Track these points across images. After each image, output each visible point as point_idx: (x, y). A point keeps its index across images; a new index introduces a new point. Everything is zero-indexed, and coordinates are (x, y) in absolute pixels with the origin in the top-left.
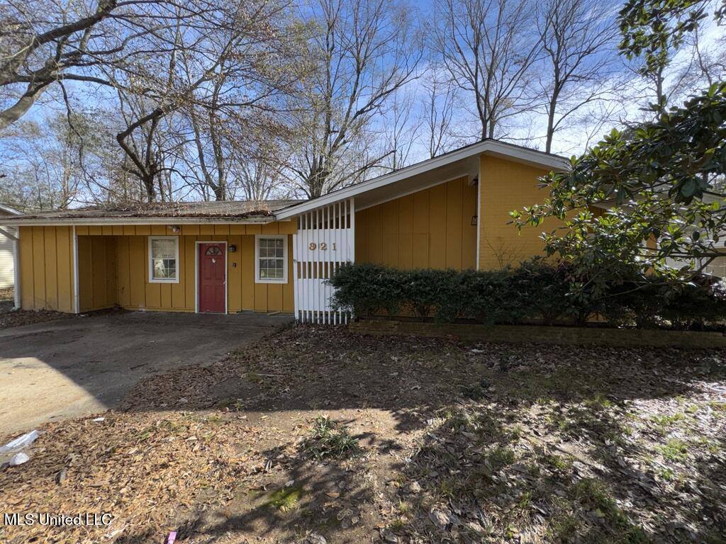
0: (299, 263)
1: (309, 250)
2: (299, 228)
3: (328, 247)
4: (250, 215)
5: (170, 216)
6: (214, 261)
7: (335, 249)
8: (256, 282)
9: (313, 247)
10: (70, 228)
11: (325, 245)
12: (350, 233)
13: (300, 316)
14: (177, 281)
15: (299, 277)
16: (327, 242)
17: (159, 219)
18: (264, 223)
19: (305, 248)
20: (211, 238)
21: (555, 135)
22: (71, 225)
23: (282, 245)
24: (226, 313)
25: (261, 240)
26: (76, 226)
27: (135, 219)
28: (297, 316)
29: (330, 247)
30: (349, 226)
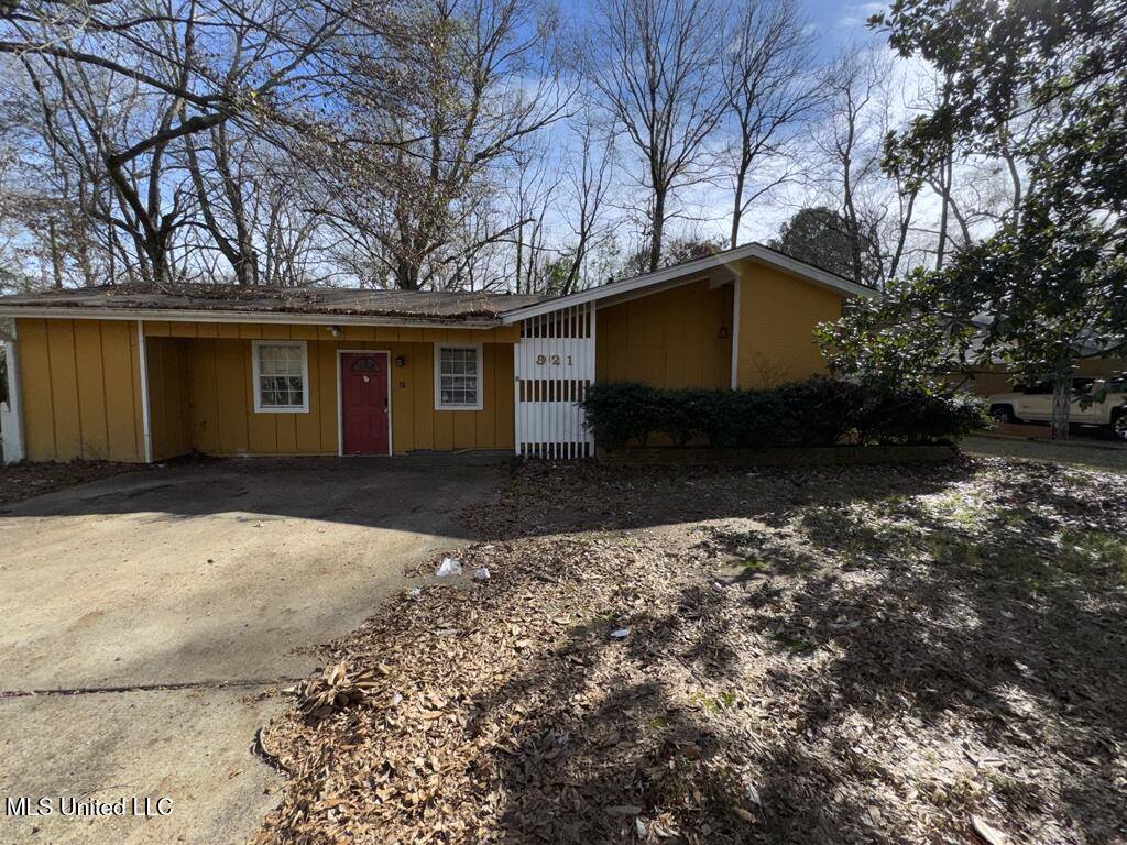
0: (522, 382)
1: (537, 366)
2: (523, 336)
3: (561, 360)
4: (469, 317)
5: (342, 313)
6: (366, 379)
7: (570, 364)
8: (437, 408)
9: (542, 360)
10: (131, 325)
11: (558, 358)
12: (590, 344)
13: (523, 451)
14: (305, 408)
15: (522, 399)
16: (560, 355)
17: (323, 316)
18: (485, 328)
19: (531, 362)
20: (364, 345)
21: (742, 220)
22: (135, 318)
23: (474, 357)
24: (391, 454)
25: (443, 350)
26: (144, 322)
27: (282, 315)
28: (518, 452)
29: (564, 361)
30: (588, 335)
